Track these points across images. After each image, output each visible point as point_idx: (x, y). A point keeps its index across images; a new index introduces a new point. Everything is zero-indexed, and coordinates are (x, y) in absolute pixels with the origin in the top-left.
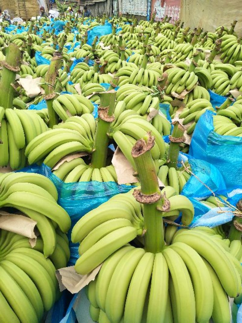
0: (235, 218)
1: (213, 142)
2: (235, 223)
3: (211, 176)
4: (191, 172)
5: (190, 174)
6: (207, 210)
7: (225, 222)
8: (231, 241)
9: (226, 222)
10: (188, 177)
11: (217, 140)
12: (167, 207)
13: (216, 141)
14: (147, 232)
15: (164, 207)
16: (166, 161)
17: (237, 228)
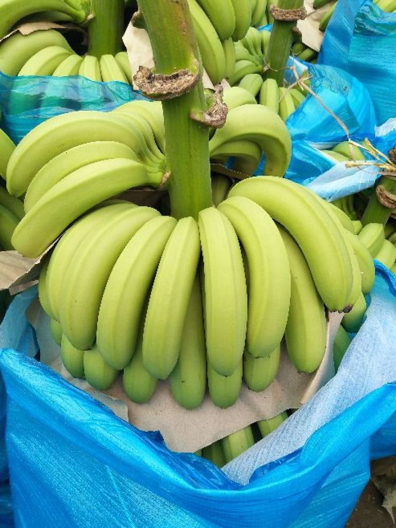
0: (379, 180)
1: (366, 27)
2: (378, 191)
3: (349, 100)
4: (307, 88)
5: (305, 93)
6: (327, 166)
7: (360, 188)
8: (364, 225)
9: (362, 189)
10: (301, 98)
11: (378, 24)
12: (218, 117)
13: (375, 25)
14: (171, 176)
15: (210, 114)
16: (260, 67)
17: (382, 200)
